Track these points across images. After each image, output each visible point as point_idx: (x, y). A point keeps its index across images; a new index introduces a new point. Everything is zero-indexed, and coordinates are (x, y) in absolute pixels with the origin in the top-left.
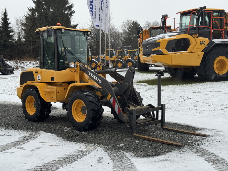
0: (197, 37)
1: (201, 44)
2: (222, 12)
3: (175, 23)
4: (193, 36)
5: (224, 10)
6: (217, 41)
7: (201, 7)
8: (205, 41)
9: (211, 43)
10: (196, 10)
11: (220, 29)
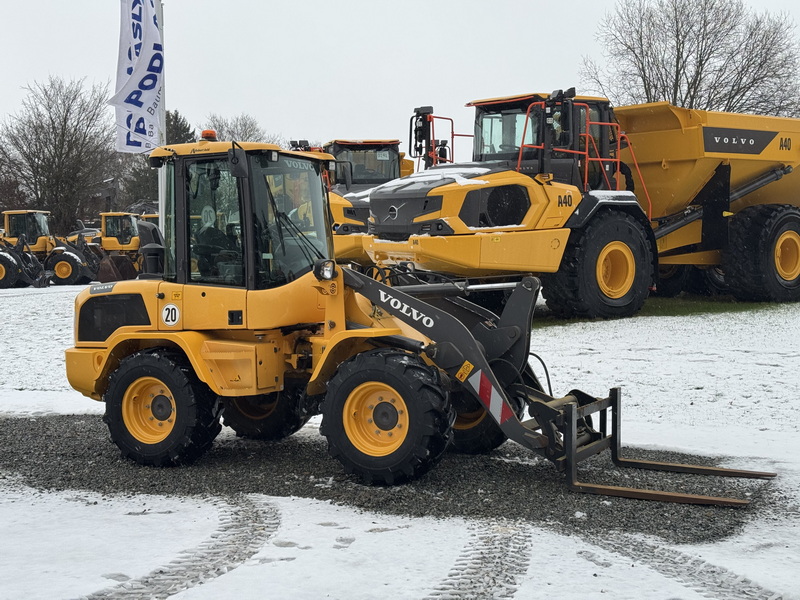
0: (549, 183)
1: (560, 203)
2: (602, 106)
3: (453, 135)
4: (537, 177)
5: (608, 103)
6: (602, 195)
7: (561, 91)
8: (570, 196)
9: (589, 201)
10: (536, 97)
11: (599, 159)
